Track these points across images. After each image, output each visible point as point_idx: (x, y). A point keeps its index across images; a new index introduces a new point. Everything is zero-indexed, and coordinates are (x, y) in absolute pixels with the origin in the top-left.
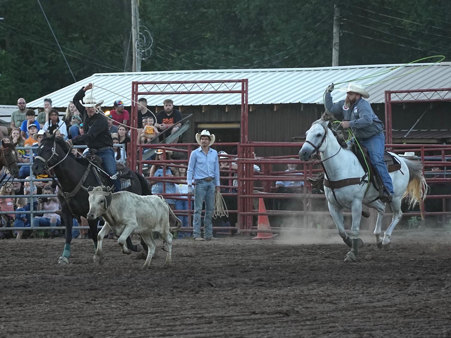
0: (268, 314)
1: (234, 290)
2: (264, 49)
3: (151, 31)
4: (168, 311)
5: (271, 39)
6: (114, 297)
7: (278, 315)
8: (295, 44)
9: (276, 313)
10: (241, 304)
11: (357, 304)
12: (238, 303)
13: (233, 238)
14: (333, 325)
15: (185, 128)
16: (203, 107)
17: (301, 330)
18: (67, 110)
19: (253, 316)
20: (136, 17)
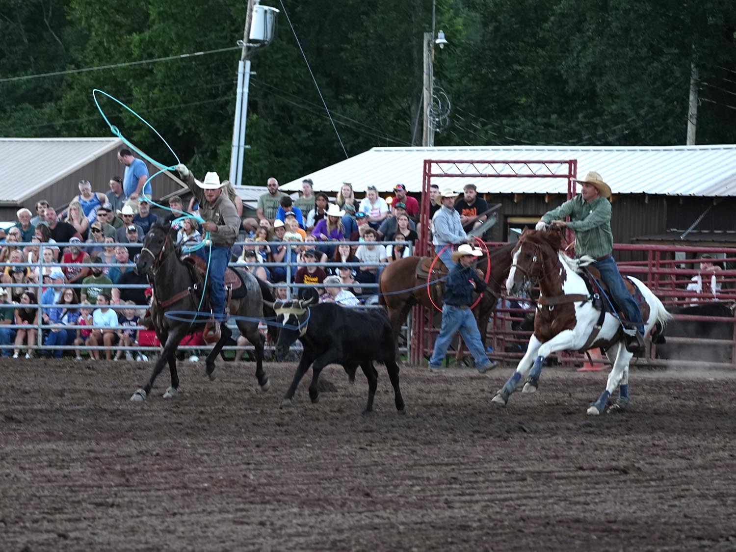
0: (600, 470)
2: (597, 120)
3: (448, 93)
4: (468, 463)
5: (605, 108)
6: (397, 443)
7: (613, 473)
8: (638, 115)
9: (611, 470)
10: (563, 457)
11: (717, 460)
12: (559, 455)
13: (552, 369)
14: (686, 487)
15: (492, 222)
16: (516, 196)
17: (644, 492)
18: (339, 194)
19: (580, 473)
20: (429, 75)
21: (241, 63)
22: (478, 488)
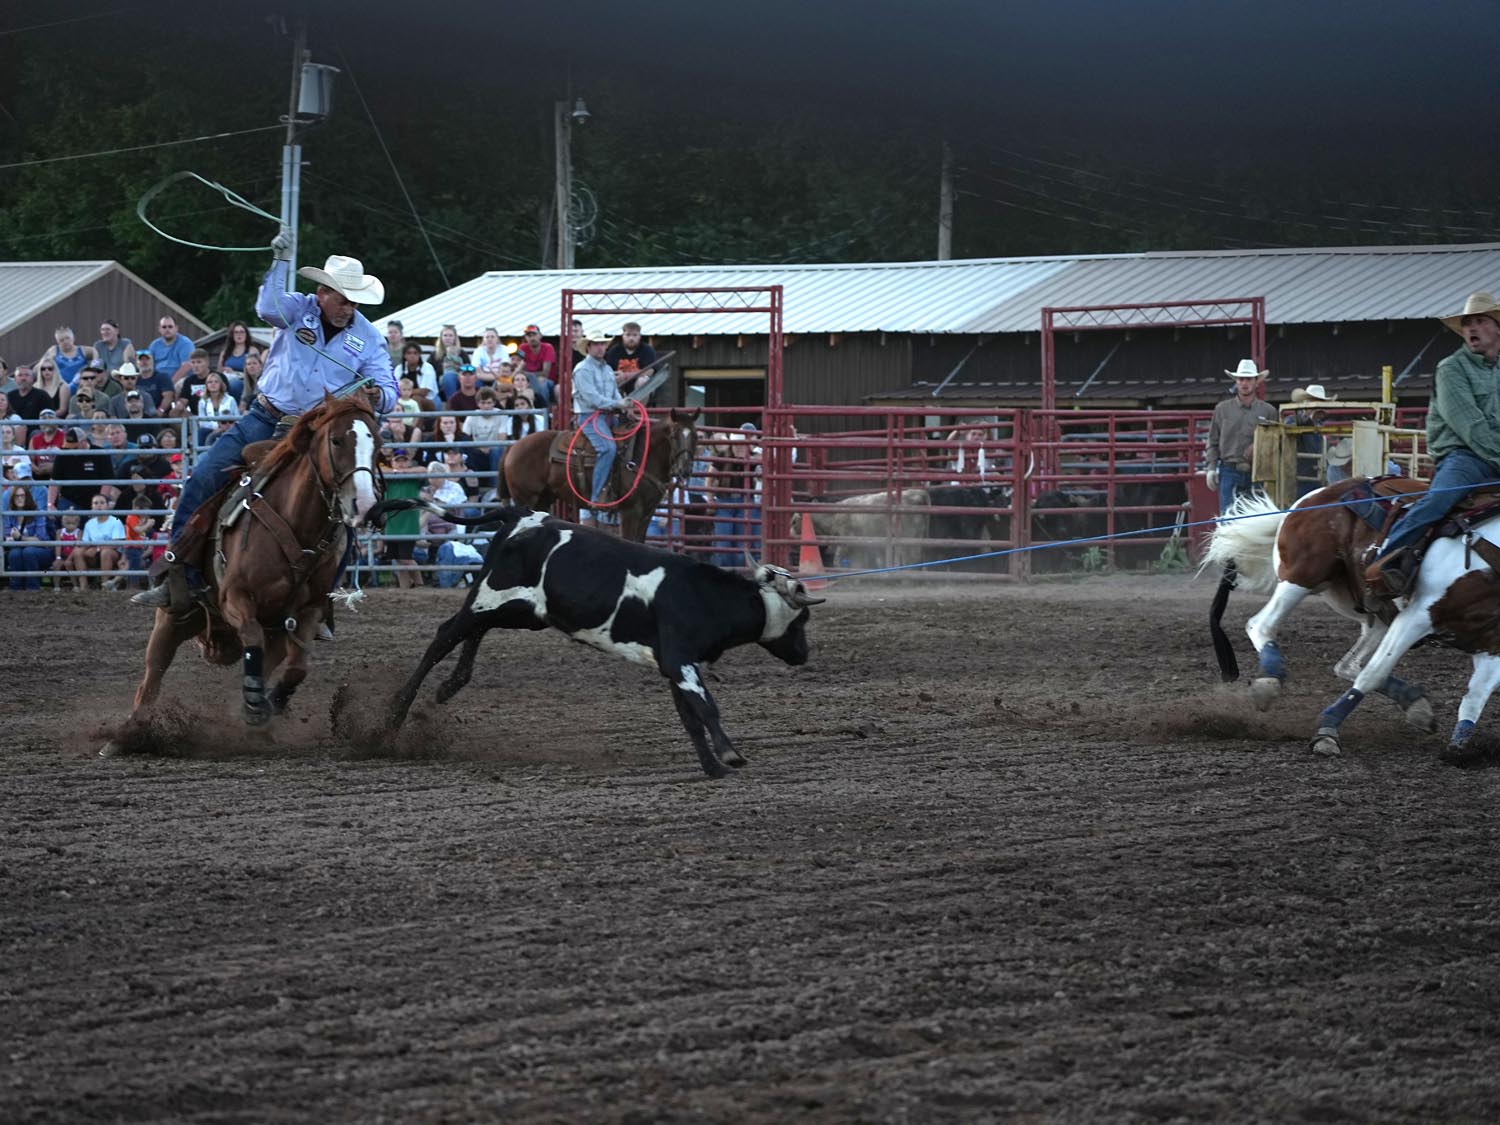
0: (826, 734)
1: (760, 688)
2: (809, 225)
3: (593, 189)
4: (638, 729)
5: (822, 206)
6: (535, 702)
7: (844, 737)
8: (868, 216)
9: (841, 733)
10: (773, 715)
12: (767, 713)
14: (948, 754)
15: (662, 377)
16: (695, 339)
17: (890, 764)
18: (438, 343)
19: (798, 738)
20: (564, 163)
21: (287, 149)
22: (655, 765)
